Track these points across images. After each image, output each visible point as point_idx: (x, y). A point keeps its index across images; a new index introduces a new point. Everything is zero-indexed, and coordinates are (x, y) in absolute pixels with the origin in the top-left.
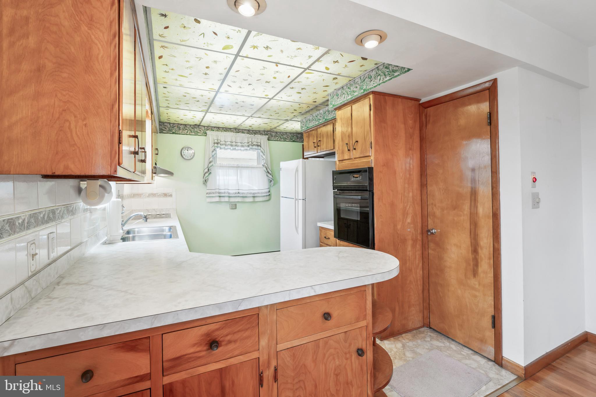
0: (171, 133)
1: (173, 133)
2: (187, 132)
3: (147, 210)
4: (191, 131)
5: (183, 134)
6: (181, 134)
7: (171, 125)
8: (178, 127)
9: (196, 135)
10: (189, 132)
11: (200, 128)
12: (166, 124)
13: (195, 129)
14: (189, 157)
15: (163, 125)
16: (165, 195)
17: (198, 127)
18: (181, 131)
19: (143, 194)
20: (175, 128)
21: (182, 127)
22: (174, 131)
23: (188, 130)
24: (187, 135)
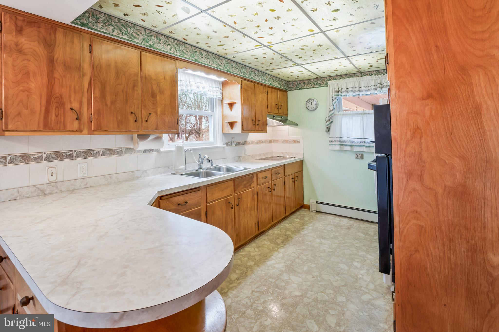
0: (298, 89)
1: (300, 89)
2: (311, 86)
3: (282, 152)
4: (314, 84)
5: (308, 88)
6: (306, 89)
7: (298, 82)
8: (303, 83)
9: (319, 87)
10: (312, 85)
11: (322, 80)
12: (294, 82)
13: (318, 82)
14: (313, 108)
15: (292, 83)
16: (295, 141)
17: (321, 80)
18: (306, 86)
19: (279, 140)
20: (301, 84)
21: (306, 82)
22: (300, 87)
23: (312, 84)
24: (311, 88)
